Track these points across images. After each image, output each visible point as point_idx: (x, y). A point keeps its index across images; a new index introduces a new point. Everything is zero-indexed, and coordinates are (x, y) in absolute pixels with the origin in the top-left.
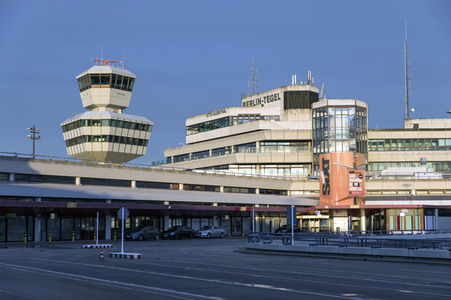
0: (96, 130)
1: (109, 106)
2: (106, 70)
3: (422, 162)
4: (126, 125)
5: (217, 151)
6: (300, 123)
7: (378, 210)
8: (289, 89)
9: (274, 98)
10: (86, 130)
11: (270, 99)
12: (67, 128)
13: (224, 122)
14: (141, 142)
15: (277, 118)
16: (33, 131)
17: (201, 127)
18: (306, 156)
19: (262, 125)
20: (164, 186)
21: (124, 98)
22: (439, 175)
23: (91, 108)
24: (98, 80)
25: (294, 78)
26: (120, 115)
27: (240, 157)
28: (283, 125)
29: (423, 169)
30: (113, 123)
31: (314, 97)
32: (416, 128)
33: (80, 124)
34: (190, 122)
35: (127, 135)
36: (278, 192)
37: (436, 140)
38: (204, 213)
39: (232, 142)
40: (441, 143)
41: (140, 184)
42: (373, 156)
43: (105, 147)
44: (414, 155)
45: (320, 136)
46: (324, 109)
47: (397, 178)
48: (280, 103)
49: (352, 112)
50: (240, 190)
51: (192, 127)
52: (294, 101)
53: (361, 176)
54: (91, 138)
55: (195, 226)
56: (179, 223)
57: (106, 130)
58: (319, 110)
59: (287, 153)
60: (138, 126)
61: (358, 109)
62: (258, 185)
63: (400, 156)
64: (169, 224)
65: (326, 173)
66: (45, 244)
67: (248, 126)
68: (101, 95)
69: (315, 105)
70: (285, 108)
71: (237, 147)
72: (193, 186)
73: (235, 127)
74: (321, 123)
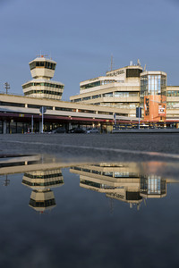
0: (38, 88)
1: (44, 77)
2: (43, 60)
4: (52, 85)
5: (94, 97)
6: (134, 83)
7: (173, 122)
8: (129, 68)
9: (122, 72)
10: (33, 88)
11: (120, 73)
12: (24, 87)
13: (98, 83)
14: (59, 94)
15: (123, 81)
16: (7, 84)
17: (87, 86)
18: (137, 99)
19: (116, 84)
20: (70, 110)
21: (51, 73)
23: (36, 77)
24: (39, 64)
25: (131, 63)
26: (49, 81)
27: (105, 99)
28: (126, 84)
30: (46, 84)
31: (141, 71)
33: (30, 85)
34: (81, 84)
35: (53, 90)
36: (124, 115)
38: (89, 122)
39: (102, 93)
42: (169, 99)
43: (43, 95)
45: (143, 90)
46: (146, 76)
48: (125, 75)
49: (160, 77)
50: (105, 113)
51: (82, 86)
52: (132, 73)
53: (164, 106)
54: (35, 92)
55: (84, 127)
56: (76, 126)
57: (43, 88)
58: (143, 77)
59: (127, 98)
60: (57, 86)
61: (162, 76)
62: (114, 111)
64: (71, 127)
65: (147, 105)
67: (109, 85)
68: (40, 71)
69: (141, 74)
70: (127, 77)
71: (104, 95)
72: (82, 111)
73: (103, 86)
74: (144, 83)
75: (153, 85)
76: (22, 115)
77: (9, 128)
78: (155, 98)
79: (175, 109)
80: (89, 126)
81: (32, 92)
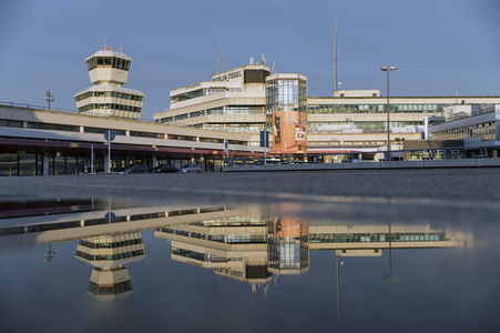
0: (101, 100)
1: (111, 82)
2: (109, 54)
3: (347, 122)
4: (124, 96)
5: (193, 114)
6: (257, 93)
8: (248, 68)
9: (237, 75)
10: (93, 100)
11: (234, 76)
12: (78, 99)
13: (199, 93)
14: (136, 109)
15: (239, 90)
16: (49, 94)
17: (182, 97)
18: (261, 117)
19: (227, 94)
20: (154, 135)
21: (123, 75)
22: (360, 131)
23: (97, 83)
24: (102, 61)
25: (252, 59)
26: (119, 89)
27: (211, 118)
28: (243, 94)
29: (349, 126)
30: (114, 94)
31: (267, 73)
32: (342, 96)
33: (88, 95)
34: (173, 94)
35: (125, 103)
36: (241, 143)
37: (357, 106)
39: (205, 108)
40: (361, 108)
41: (133, 133)
42: (311, 117)
43: (109, 112)
44: (342, 117)
45: (271, 103)
46: (275, 81)
47: (330, 132)
48: (241, 79)
49: (296, 83)
50: (211, 139)
51: (174, 98)
52: (252, 77)
53: (304, 129)
54: (97, 106)
56: (164, 162)
57: (109, 100)
58: (271, 82)
59: (246, 115)
60: (133, 97)
61: (301, 81)
62: (226, 137)
63: (330, 117)
64: (156, 164)
65: (278, 127)
67: (217, 95)
68: (105, 73)
69: (268, 78)
70: (245, 82)
71: (209, 111)
72: (175, 137)
73: (207, 97)
74: (272, 92)
75: (287, 94)
76: (74, 145)
77: (53, 166)
78: (289, 116)
79: (320, 133)
80: (185, 162)
81: (91, 106)
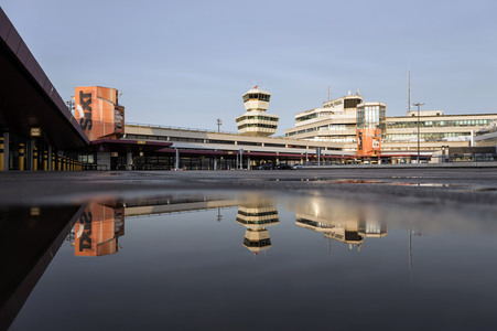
0: (252, 121)
1: (258, 109)
2: (257, 91)
4: (266, 118)
5: (309, 130)
6: (352, 115)
7: (386, 157)
8: (347, 98)
9: (340, 103)
10: (247, 121)
11: (337, 104)
12: (238, 120)
13: (314, 115)
14: (274, 127)
15: (341, 113)
17: (303, 119)
18: (353, 131)
19: (332, 116)
21: (265, 105)
22: (423, 140)
23: (249, 110)
24: (252, 96)
25: (350, 93)
26: (263, 114)
27: (322, 131)
28: (343, 116)
29: (415, 136)
30: (259, 117)
31: (359, 101)
32: (413, 116)
33: (244, 118)
34: (297, 116)
35: (267, 123)
36: (338, 149)
37: (423, 122)
38: (296, 157)
39: (316, 126)
40: (427, 124)
41: (266, 145)
42: (389, 131)
43: (256, 129)
44: (411, 130)
45: (360, 122)
46: (363, 108)
47: (400, 142)
48: (342, 105)
49: (378, 108)
51: (297, 119)
52: (350, 104)
53: (379, 140)
54: (249, 125)
55: (291, 163)
57: (257, 121)
58: (360, 108)
59: (343, 130)
60: (272, 119)
61: (381, 107)
62: (327, 146)
63: (404, 130)
64: (278, 163)
65: (361, 139)
66: (218, 169)
67: (325, 117)
68: (255, 103)
69: (359, 105)
70: (345, 107)
71: (319, 128)
72: (294, 146)
73: (320, 118)
74: (361, 113)
75: (371, 116)
76: (230, 153)
78: (369, 131)
79: (393, 142)
80: (297, 162)
81: (245, 126)
